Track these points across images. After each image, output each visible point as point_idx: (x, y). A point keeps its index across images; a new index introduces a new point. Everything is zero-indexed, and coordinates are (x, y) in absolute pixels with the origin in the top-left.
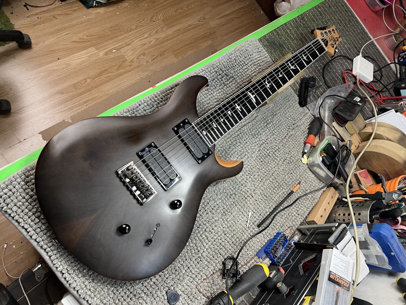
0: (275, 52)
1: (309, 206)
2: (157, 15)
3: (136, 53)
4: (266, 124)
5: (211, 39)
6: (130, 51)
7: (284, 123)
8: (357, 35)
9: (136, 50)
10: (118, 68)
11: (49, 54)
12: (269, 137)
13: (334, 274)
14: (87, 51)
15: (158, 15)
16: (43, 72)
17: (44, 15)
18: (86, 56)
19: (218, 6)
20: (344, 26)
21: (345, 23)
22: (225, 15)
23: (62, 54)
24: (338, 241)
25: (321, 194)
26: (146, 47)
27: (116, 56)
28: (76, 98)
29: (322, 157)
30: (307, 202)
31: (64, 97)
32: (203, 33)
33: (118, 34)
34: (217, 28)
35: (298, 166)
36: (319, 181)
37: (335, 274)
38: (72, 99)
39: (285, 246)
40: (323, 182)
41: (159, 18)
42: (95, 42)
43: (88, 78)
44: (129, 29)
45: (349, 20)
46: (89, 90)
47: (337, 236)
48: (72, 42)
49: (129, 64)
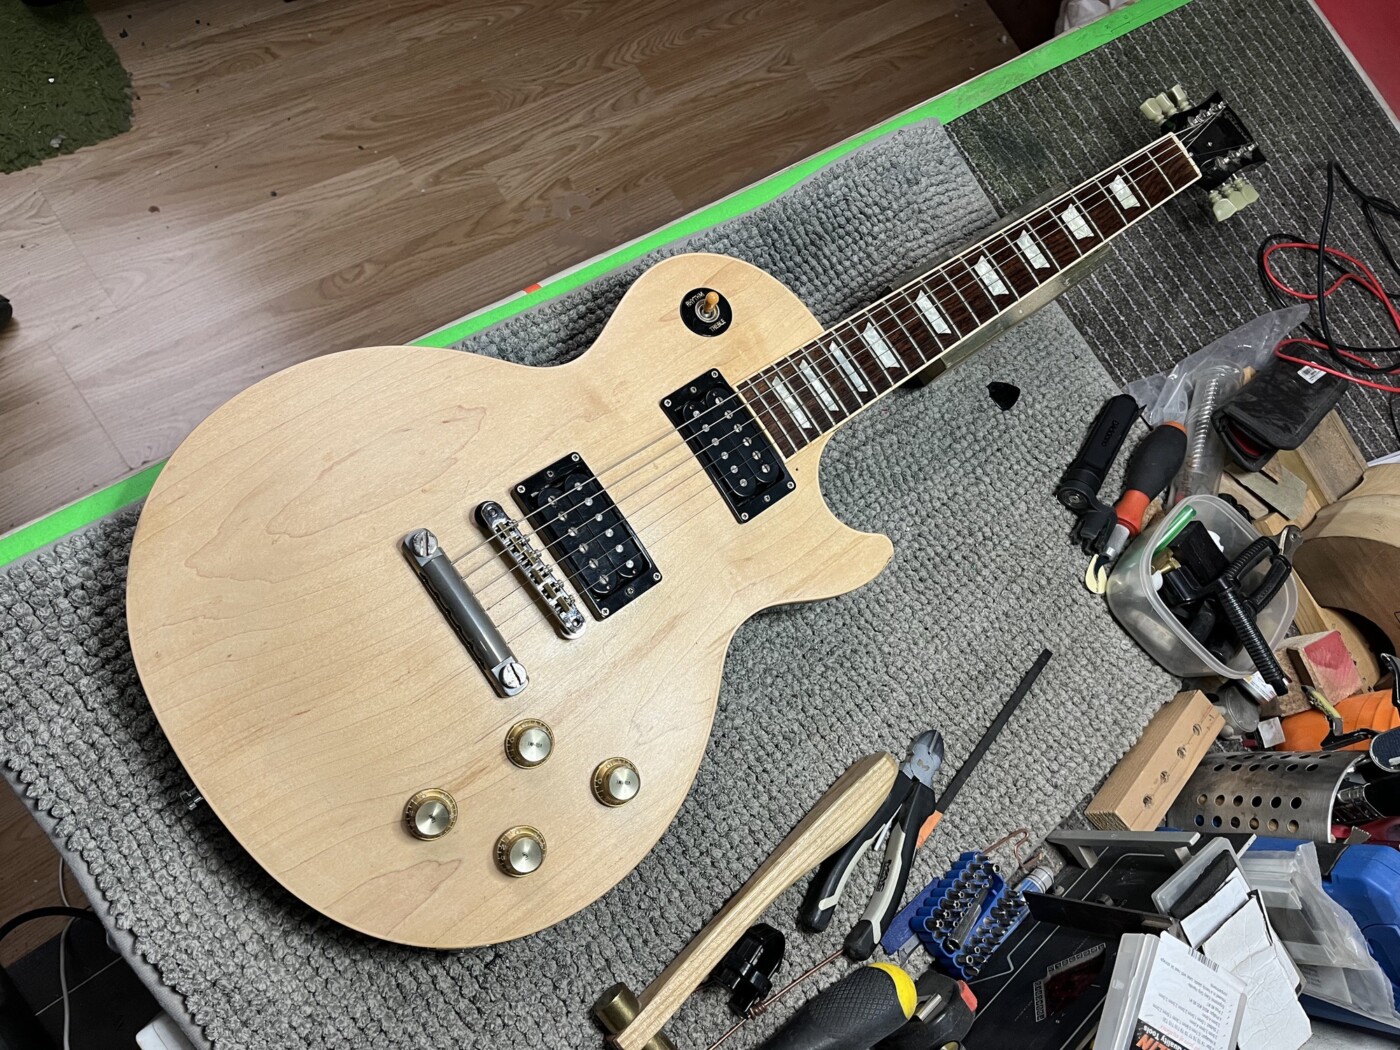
0: (1008, 173)
1: (1101, 755)
2: (620, 48)
3: (539, 180)
4: (948, 441)
5: (811, 132)
6: (518, 170)
7: (1025, 437)
8: (1343, 120)
9: (539, 167)
10: (473, 230)
11: (243, 177)
12: (960, 490)
13: (1154, 1033)
14: (370, 169)
15: (625, 48)
16: (219, 238)
17: (233, 43)
18: (366, 185)
19: (843, 15)
20: (1293, 86)
21: (1298, 74)
22: (863, 51)
23: (283, 179)
24: (1189, 903)
25: (1152, 716)
26: (574, 157)
27: (469, 187)
28: (326, 329)
29: (1163, 575)
30: (1093, 740)
31: (282, 325)
32: (781, 114)
33: (479, 112)
34: (833, 94)
35: (1069, 601)
36: (1148, 664)
37: (1161, 1035)
38: (309, 333)
39: (994, 904)
40: (1165, 670)
41: (628, 58)
42: (401, 137)
43: (367, 261)
44: (520, 97)
45: (1316, 62)
46: (369, 303)
47: (1188, 884)
48: (322, 137)
49: (512, 217)
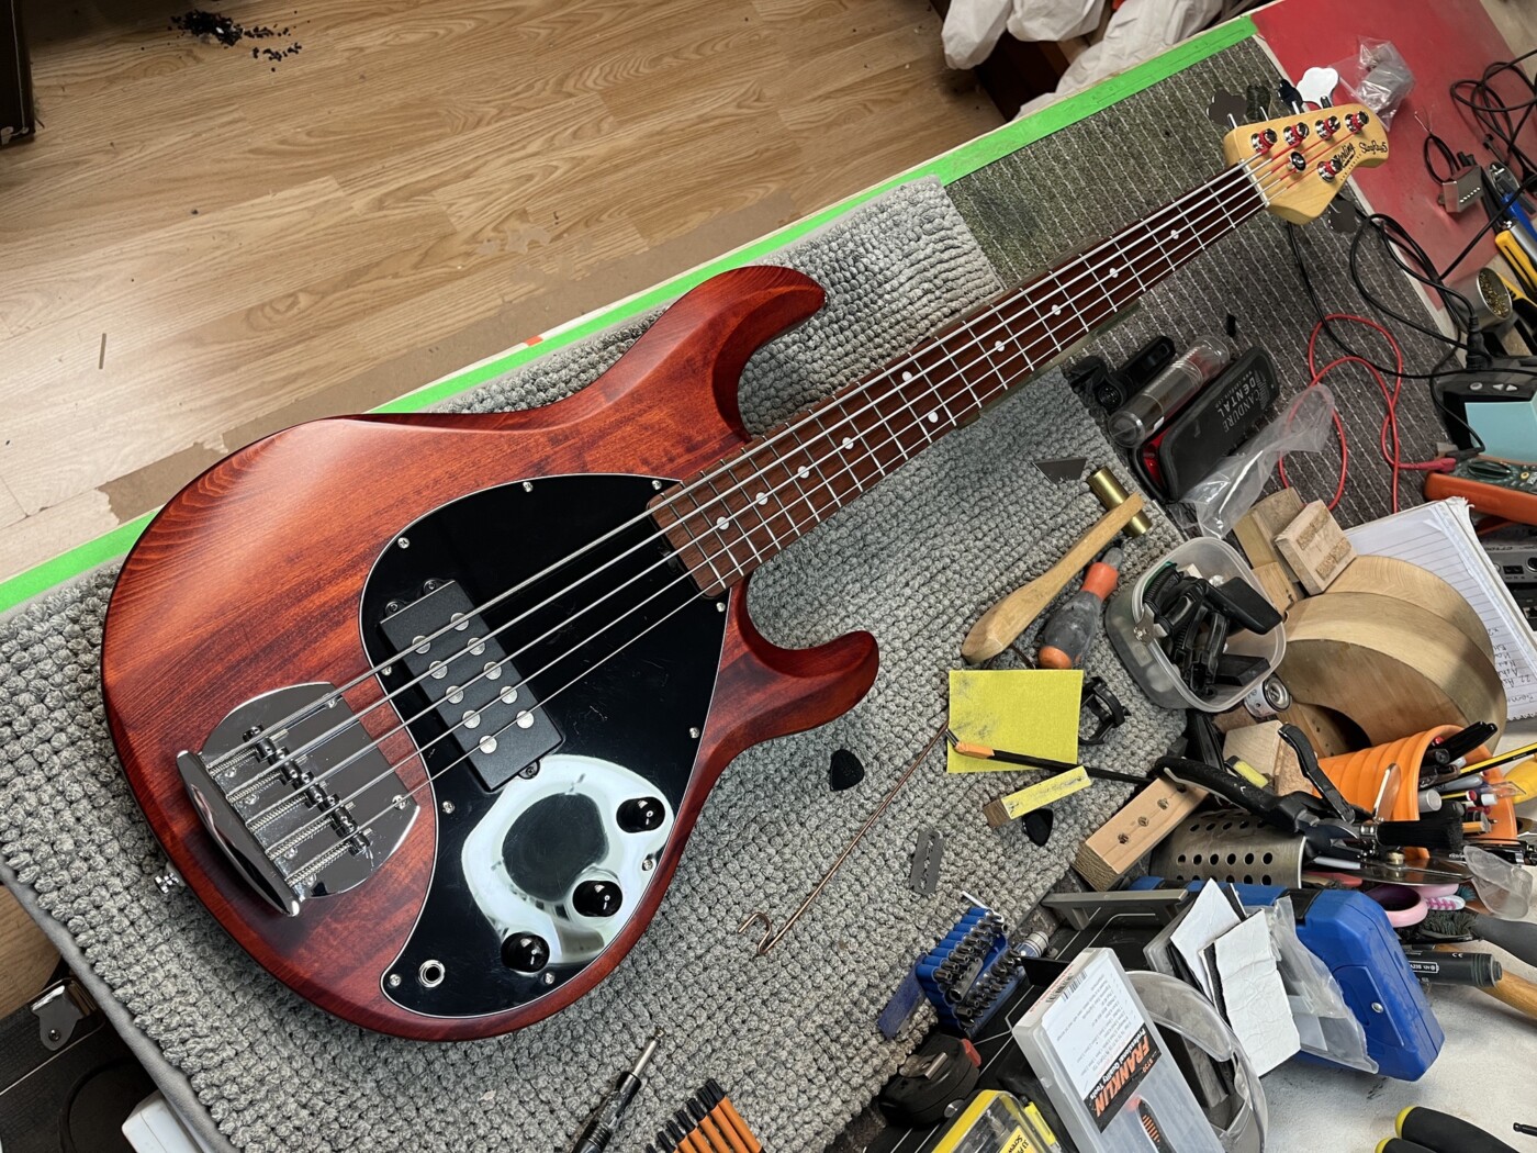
0: (1001, 239)
2: (581, 74)
3: (493, 210)
5: (782, 173)
6: (470, 199)
9: (492, 197)
10: (421, 261)
11: (161, 192)
14: (306, 189)
15: (587, 73)
18: (300, 206)
19: (815, 52)
22: (837, 91)
23: (207, 196)
26: (531, 187)
27: (415, 215)
31: (203, 358)
32: (752, 152)
33: (429, 133)
34: (805, 134)
38: (234, 369)
41: (590, 83)
42: (340, 155)
43: (301, 290)
46: (304, 337)
48: (251, 151)
49: (464, 248)
